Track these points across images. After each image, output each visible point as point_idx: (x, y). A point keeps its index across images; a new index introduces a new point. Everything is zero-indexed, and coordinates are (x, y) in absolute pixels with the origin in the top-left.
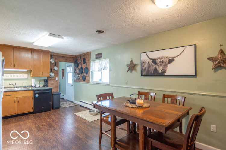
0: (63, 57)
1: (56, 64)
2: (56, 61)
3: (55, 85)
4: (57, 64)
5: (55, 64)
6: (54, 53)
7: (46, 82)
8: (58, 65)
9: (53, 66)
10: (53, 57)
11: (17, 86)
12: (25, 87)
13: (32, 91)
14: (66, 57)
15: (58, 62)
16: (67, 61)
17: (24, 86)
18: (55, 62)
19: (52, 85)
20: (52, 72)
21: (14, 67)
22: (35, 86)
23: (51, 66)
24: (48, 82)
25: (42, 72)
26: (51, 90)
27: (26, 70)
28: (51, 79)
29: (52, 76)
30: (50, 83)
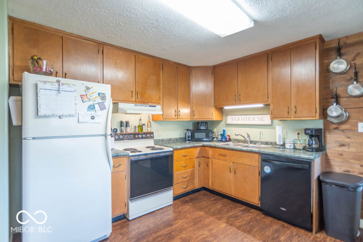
1: (357, 74)
2: (359, 61)
3: (352, 149)
5: (353, 75)
7: (317, 135)
9: (344, 83)
10: (342, 51)
17: (263, 140)
18: (352, 66)
19: (341, 149)
20: (338, 103)
21: (238, 100)
22: (284, 145)
23: (337, 86)
24: (325, 137)
25: (293, 107)
26: (309, 163)
27: (261, 105)
28: (336, 128)
29: (338, 117)
30: (332, 140)
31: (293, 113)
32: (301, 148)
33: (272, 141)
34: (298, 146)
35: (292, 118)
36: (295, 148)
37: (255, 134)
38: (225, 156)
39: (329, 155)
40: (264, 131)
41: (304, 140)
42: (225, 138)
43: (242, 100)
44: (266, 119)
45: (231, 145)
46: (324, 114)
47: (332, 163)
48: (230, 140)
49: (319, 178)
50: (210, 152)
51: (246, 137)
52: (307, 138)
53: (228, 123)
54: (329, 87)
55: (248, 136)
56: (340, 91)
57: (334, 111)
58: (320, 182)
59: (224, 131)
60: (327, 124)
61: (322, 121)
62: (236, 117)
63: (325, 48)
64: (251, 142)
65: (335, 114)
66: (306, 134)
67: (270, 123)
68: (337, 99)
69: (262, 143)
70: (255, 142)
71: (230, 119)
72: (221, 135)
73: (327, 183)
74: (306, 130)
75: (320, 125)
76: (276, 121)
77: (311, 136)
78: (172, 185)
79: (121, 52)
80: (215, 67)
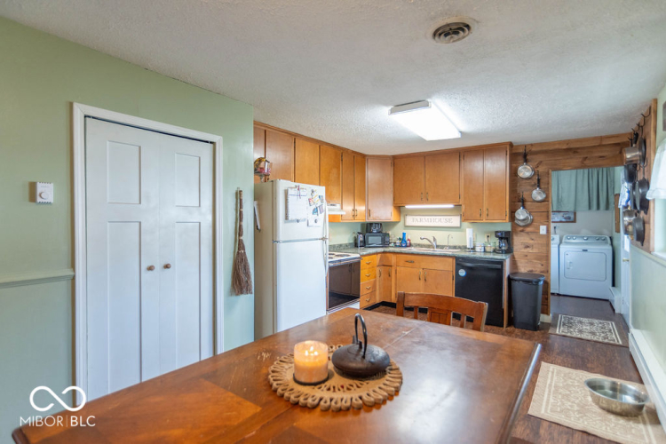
0: (568, 150)
1: (539, 181)
2: (541, 169)
3: (535, 251)
4: (544, 180)
5: (536, 181)
6: (532, 145)
7: (506, 237)
8: (548, 184)
9: (529, 188)
10: (528, 157)
11: (438, 244)
12: (455, 247)
13: (451, 259)
14: (584, 148)
15: (548, 173)
16: (587, 162)
17: (451, 244)
18: (536, 173)
19: (526, 250)
20: (524, 207)
21: (425, 199)
22: (474, 249)
23: (523, 190)
24: (512, 239)
25: (485, 209)
26: (501, 263)
27: (451, 206)
28: (522, 231)
29: (523, 220)
30: (519, 241)
31: (484, 215)
32: (492, 250)
33: (461, 244)
34: (488, 249)
35: (484, 221)
36: (485, 251)
37: (442, 238)
38: (412, 262)
39: (516, 257)
40: (453, 233)
41: (494, 242)
42: (404, 242)
43: (430, 199)
44: (455, 221)
45: (413, 250)
46: (512, 218)
47: (519, 264)
48: (410, 245)
49: (509, 277)
50: (393, 259)
51: (432, 240)
52: (497, 241)
53: (407, 224)
54: (516, 191)
55: (434, 239)
56: (526, 195)
57: (521, 214)
58: (510, 279)
59: (404, 234)
60: (515, 226)
61: (510, 224)
62: (418, 218)
63: (514, 151)
64: (437, 246)
65: (522, 217)
66: (496, 236)
67: (459, 225)
68: (523, 202)
69: (450, 247)
70: (442, 247)
71: (410, 221)
72: (400, 239)
73: (516, 280)
74: (497, 232)
75: (508, 228)
76: (466, 224)
77: (501, 238)
78: (358, 298)
79: (309, 143)
80: (394, 158)
